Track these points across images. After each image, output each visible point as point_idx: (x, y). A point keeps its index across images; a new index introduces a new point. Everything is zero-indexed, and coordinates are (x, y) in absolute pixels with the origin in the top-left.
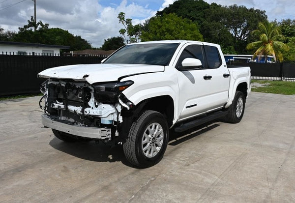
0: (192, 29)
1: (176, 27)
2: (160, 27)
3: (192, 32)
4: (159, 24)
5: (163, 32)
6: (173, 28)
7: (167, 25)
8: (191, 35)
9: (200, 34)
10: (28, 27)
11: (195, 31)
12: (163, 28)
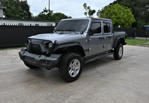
0: (128, 12)
1: (119, 11)
2: (109, 11)
3: (127, 13)
4: (109, 9)
5: (111, 14)
6: (117, 12)
7: (114, 10)
8: (127, 15)
9: (132, 14)
10: (43, 12)
11: (129, 13)
12: (111, 12)
